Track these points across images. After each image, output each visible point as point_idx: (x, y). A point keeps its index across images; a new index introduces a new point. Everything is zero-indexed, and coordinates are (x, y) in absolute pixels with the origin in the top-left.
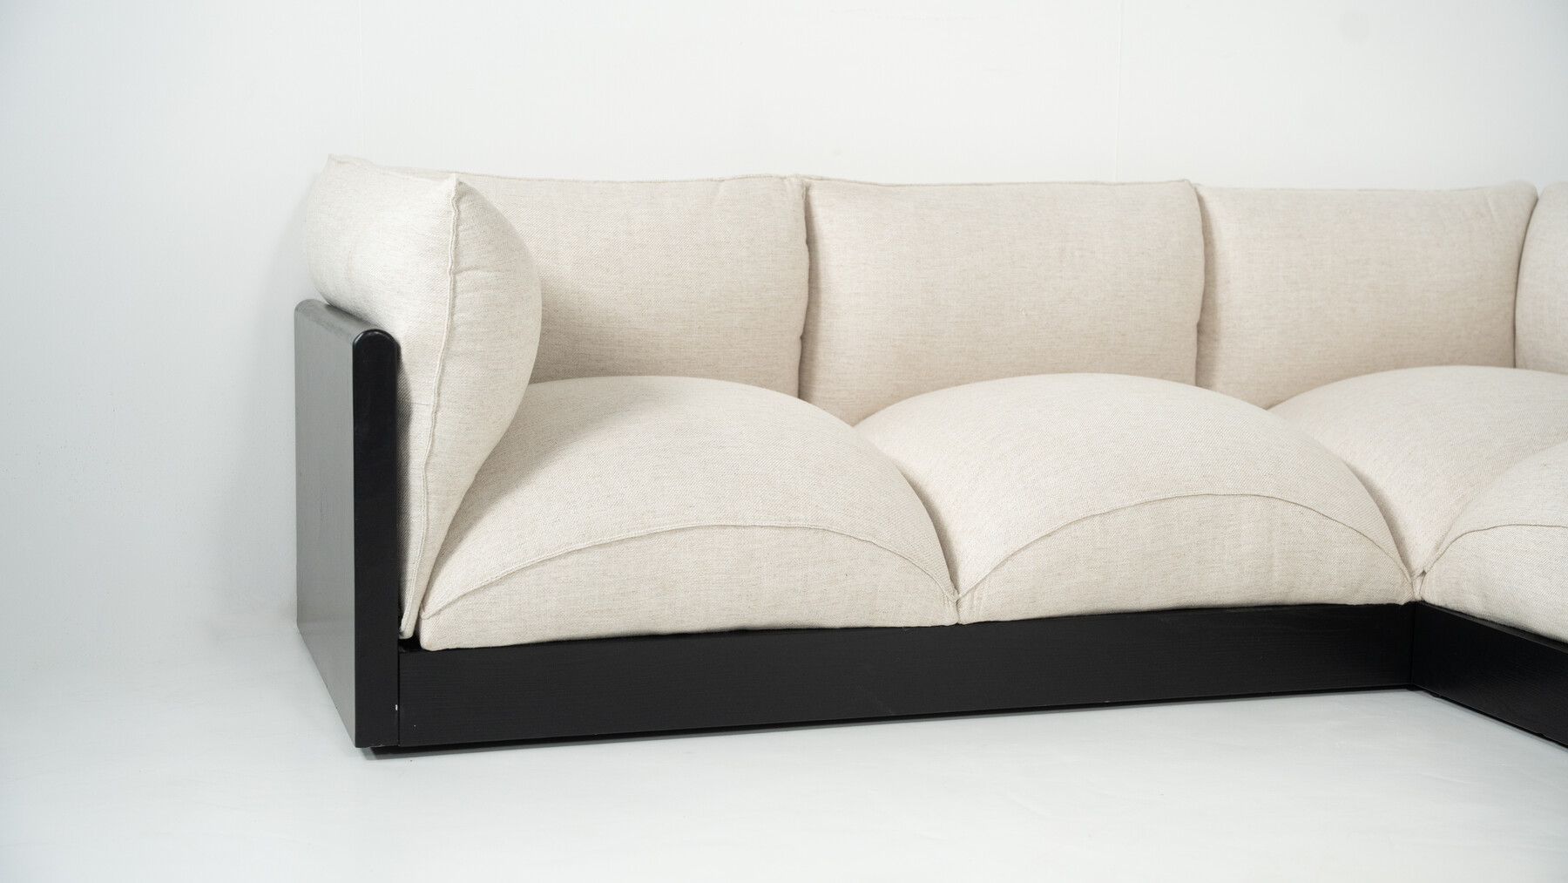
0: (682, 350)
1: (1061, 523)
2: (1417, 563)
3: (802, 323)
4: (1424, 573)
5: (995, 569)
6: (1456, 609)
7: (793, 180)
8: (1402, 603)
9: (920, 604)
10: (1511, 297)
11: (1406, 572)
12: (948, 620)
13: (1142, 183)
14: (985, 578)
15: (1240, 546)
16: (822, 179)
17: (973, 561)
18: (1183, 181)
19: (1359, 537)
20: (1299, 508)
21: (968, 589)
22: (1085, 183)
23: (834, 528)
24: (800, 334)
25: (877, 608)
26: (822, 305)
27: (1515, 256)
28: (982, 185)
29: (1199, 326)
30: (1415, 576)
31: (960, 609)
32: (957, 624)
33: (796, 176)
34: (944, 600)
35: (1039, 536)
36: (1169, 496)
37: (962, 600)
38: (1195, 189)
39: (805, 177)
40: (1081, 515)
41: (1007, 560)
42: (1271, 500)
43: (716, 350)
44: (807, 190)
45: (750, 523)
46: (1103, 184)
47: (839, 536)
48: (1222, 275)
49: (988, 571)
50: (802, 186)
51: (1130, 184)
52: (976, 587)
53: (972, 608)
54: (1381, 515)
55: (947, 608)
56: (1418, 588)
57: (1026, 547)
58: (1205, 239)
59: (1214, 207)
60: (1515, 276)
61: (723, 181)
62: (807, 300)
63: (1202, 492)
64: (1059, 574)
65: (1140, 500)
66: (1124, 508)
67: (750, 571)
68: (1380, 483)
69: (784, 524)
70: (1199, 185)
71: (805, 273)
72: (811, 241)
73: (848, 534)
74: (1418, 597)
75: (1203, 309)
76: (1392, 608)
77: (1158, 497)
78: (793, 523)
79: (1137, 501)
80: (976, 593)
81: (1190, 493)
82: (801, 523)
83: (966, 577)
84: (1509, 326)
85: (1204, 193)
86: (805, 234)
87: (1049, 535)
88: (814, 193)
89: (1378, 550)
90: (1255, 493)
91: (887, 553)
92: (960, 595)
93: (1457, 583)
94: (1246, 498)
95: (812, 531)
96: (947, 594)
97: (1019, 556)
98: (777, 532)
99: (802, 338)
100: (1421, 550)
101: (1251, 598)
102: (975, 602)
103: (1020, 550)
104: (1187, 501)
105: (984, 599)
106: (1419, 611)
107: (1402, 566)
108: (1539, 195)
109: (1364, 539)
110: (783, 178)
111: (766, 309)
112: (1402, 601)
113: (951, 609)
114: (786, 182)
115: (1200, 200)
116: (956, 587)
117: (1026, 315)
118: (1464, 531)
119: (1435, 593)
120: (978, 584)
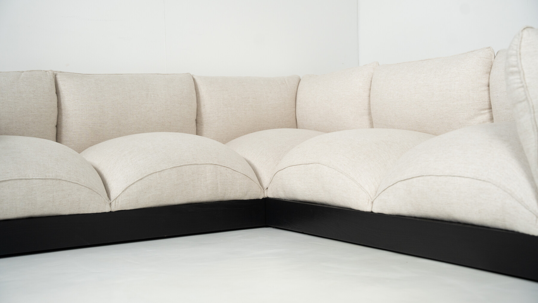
0: (10, 130)
1: (145, 175)
2: (265, 186)
3: (56, 121)
4: (267, 188)
5: (123, 192)
6: (277, 198)
7: (50, 72)
8: (261, 198)
9: (97, 204)
10: (294, 109)
11: (262, 188)
12: (107, 209)
13: (174, 74)
14: (120, 195)
15: (207, 181)
16: (61, 72)
17: (115, 190)
18: (188, 73)
19: (246, 177)
20: (225, 168)
21: (114, 199)
22: (155, 74)
23: (63, 179)
24: (56, 125)
25: (81, 207)
26: (63, 114)
27: (295, 96)
28: (119, 74)
29: (196, 120)
30: (265, 190)
31: (111, 206)
32: (111, 212)
33: (51, 71)
34: (105, 203)
35: (138, 180)
36: (182, 165)
37: (112, 203)
38: (192, 76)
39: (55, 71)
40: (152, 172)
41: (127, 188)
42: (216, 165)
43: (23, 130)
44: (56, 75)
45: (31, 178)
46: (161, 74)
47: (65, 182)
48: (202, 103)
49: (120, 193)
50: (54, 74)
51: (170, 74)
52: (116, 198)
53: (115, 205)
54: (253, 171)
55: (107, 206)
56: (266, 193)
57: (133, 184)
58: (196, 92)
59: (198, 81)
60: (295, 102)
61: (23, 72)
62: (57, 113)
63: (193, 163)
64: (146, 192)
65: (172, 167)
66: (167, 169)
67: (32, 195)
68: (253, 162)
69: (44, 178)
70: (193, 75)
71: (56, 103)
72: (57, 93)
73: (68, 181)
74: (266, 196)
75: (197, 115)
76: (258, 200)
77: (178, 165)
78: (47, 177)
79: (171, 167)
80: (117, 201)
81: (189, 164)
82: (51, 177)
83: (113, 195)
84: (295, 118)
85: (195, 77)
86: (55, 90)
87: (141, 179)
88: (58, 77)
89: (252, 181)
90: (211, 163)
91: (83, 187)
92: (111, 201)
93: (276, 189)
94: (208, 165)
95: (55, 180)
96: (106, 201)
97: (131, 187)
98: (42, 180)
99: (56, 126)
100: (266, 181)
101: (212, 199)
102: (117, 204)
103: (131, 185)
104: (188, 166)
105: (120, 202)
106: (267, 200)
107: (260, 186)
108: (301, 78)
109: (248, 178)
110: (46, 71)
111: (41, 115)
112: (261, 197)
113: (108, 206)
114: (47, 72)
115: (194, 79)
116: (110, 199)
117: (136, 116)
118: (277, 171)
119: (270, 194)
120: (117, 197)
